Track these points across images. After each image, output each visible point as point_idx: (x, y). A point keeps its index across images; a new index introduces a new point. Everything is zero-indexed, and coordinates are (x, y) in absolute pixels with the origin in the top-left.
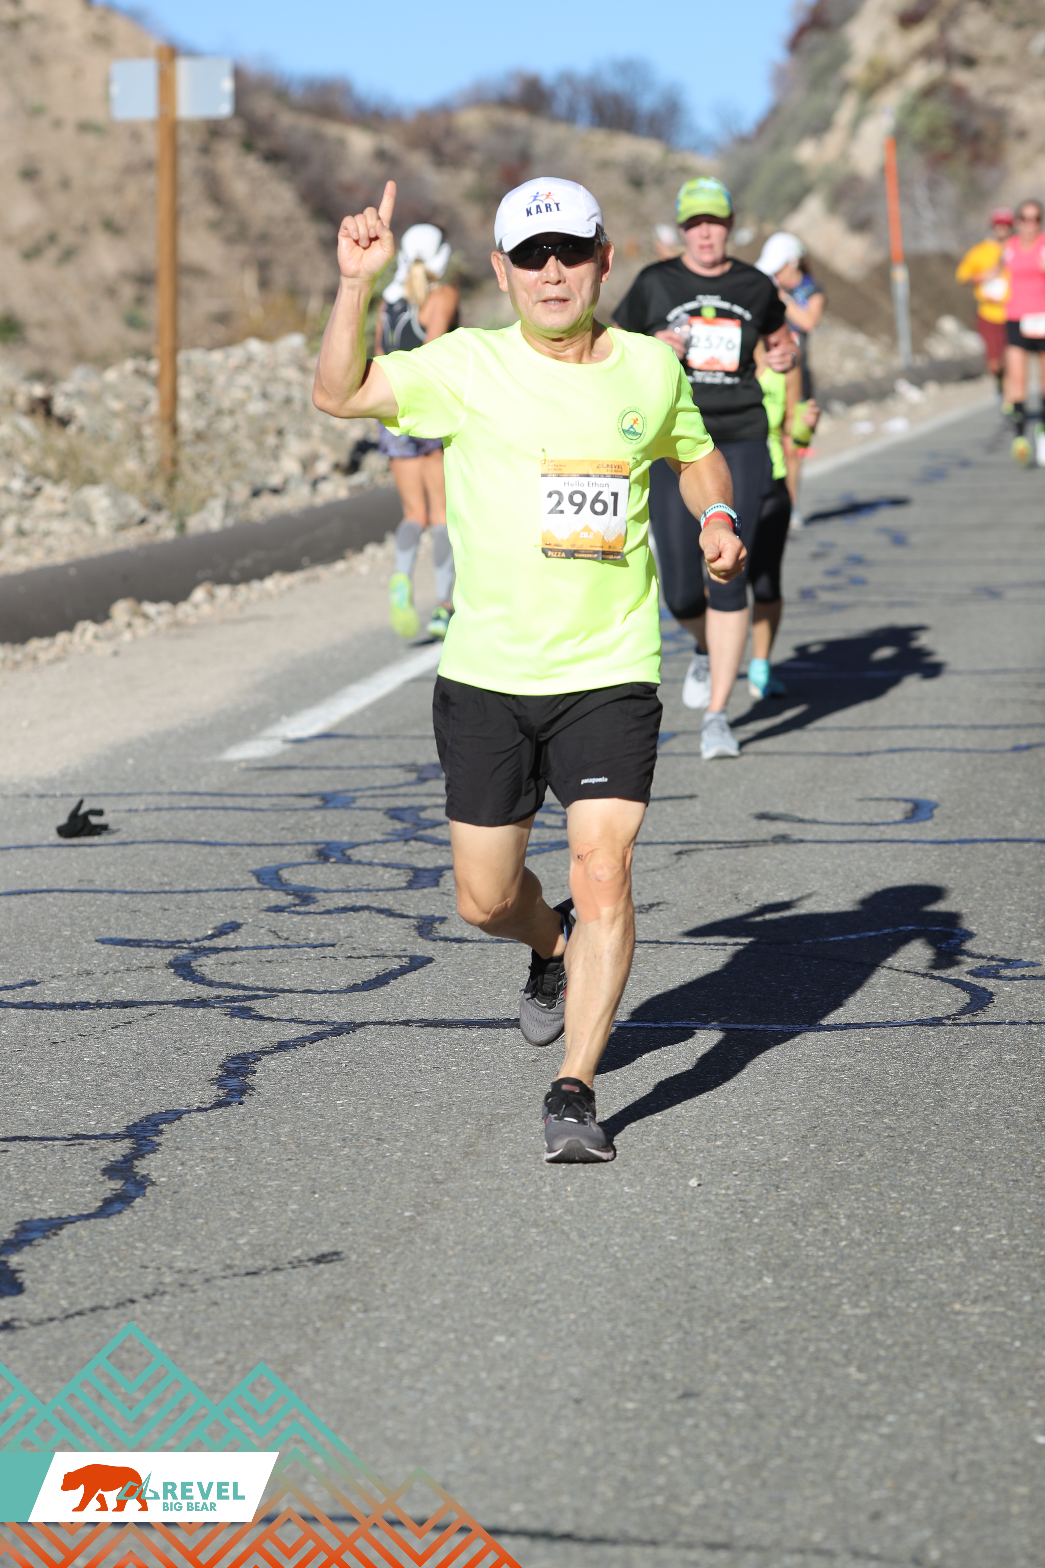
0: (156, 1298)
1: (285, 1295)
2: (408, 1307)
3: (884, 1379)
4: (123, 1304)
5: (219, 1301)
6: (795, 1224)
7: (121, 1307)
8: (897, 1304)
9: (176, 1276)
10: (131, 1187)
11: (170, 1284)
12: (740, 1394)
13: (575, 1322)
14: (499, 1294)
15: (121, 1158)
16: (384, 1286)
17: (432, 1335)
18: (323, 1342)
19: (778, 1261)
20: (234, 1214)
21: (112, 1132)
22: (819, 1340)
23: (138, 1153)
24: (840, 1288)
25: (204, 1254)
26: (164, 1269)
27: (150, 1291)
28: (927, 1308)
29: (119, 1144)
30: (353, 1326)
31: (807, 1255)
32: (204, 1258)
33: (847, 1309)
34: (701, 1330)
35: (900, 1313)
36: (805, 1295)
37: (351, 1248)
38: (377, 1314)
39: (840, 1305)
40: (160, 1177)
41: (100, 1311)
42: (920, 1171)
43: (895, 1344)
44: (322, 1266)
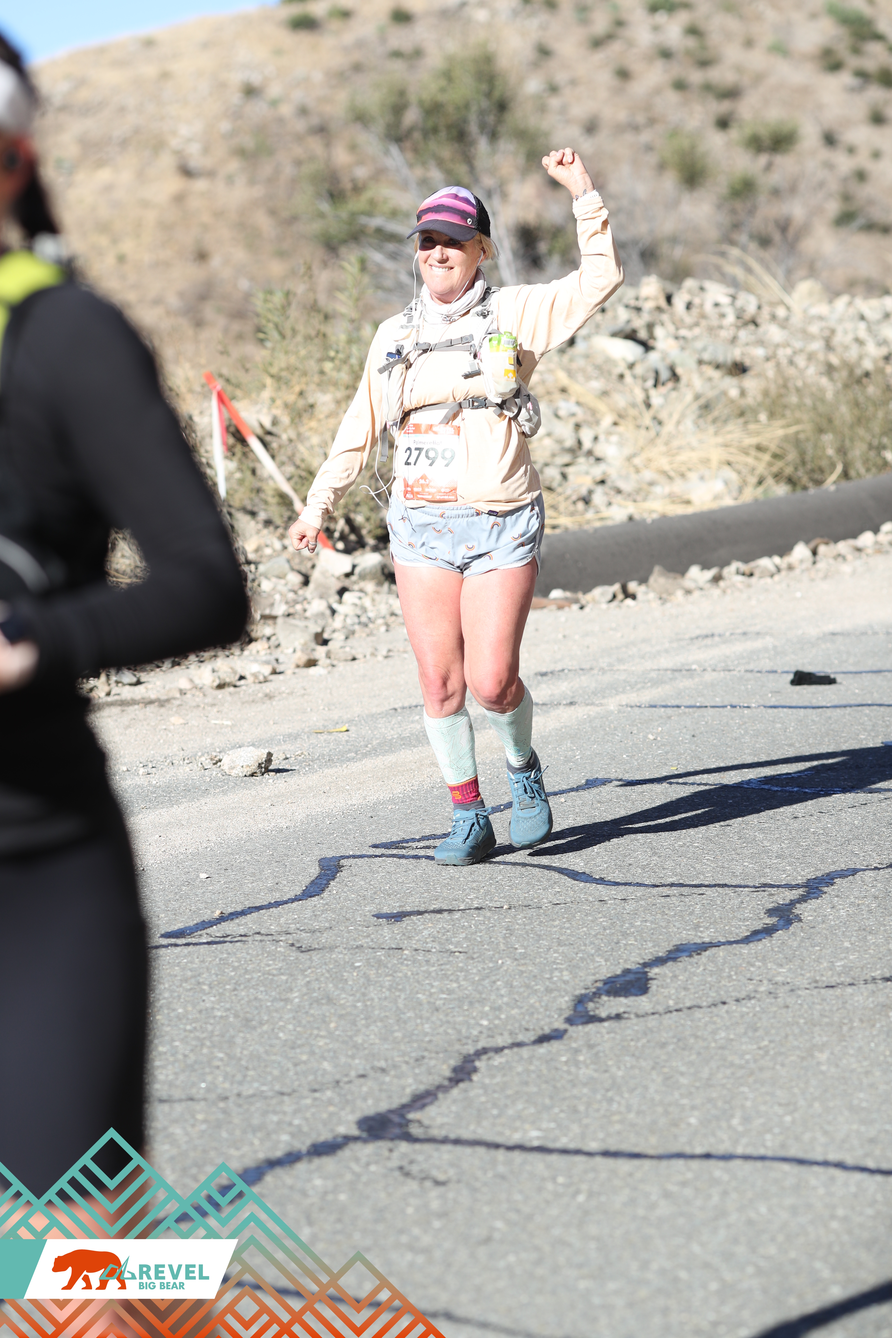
0: (744, 1002)
4: (715, 1005)
5: (791, 1005)
7: (713, 1007)
9: (771, 986)
10: (782, 922)
11: (762, 992)
15: (787, 902)
20: (847, 944)
21: (794, 883)
23: (803, 899)
25: (803, 972)
26: (765, 982)
27: (743, 997)
29: (794, 892)
32: (802, 975)
40: (808, 916)
41: (696, 1009)
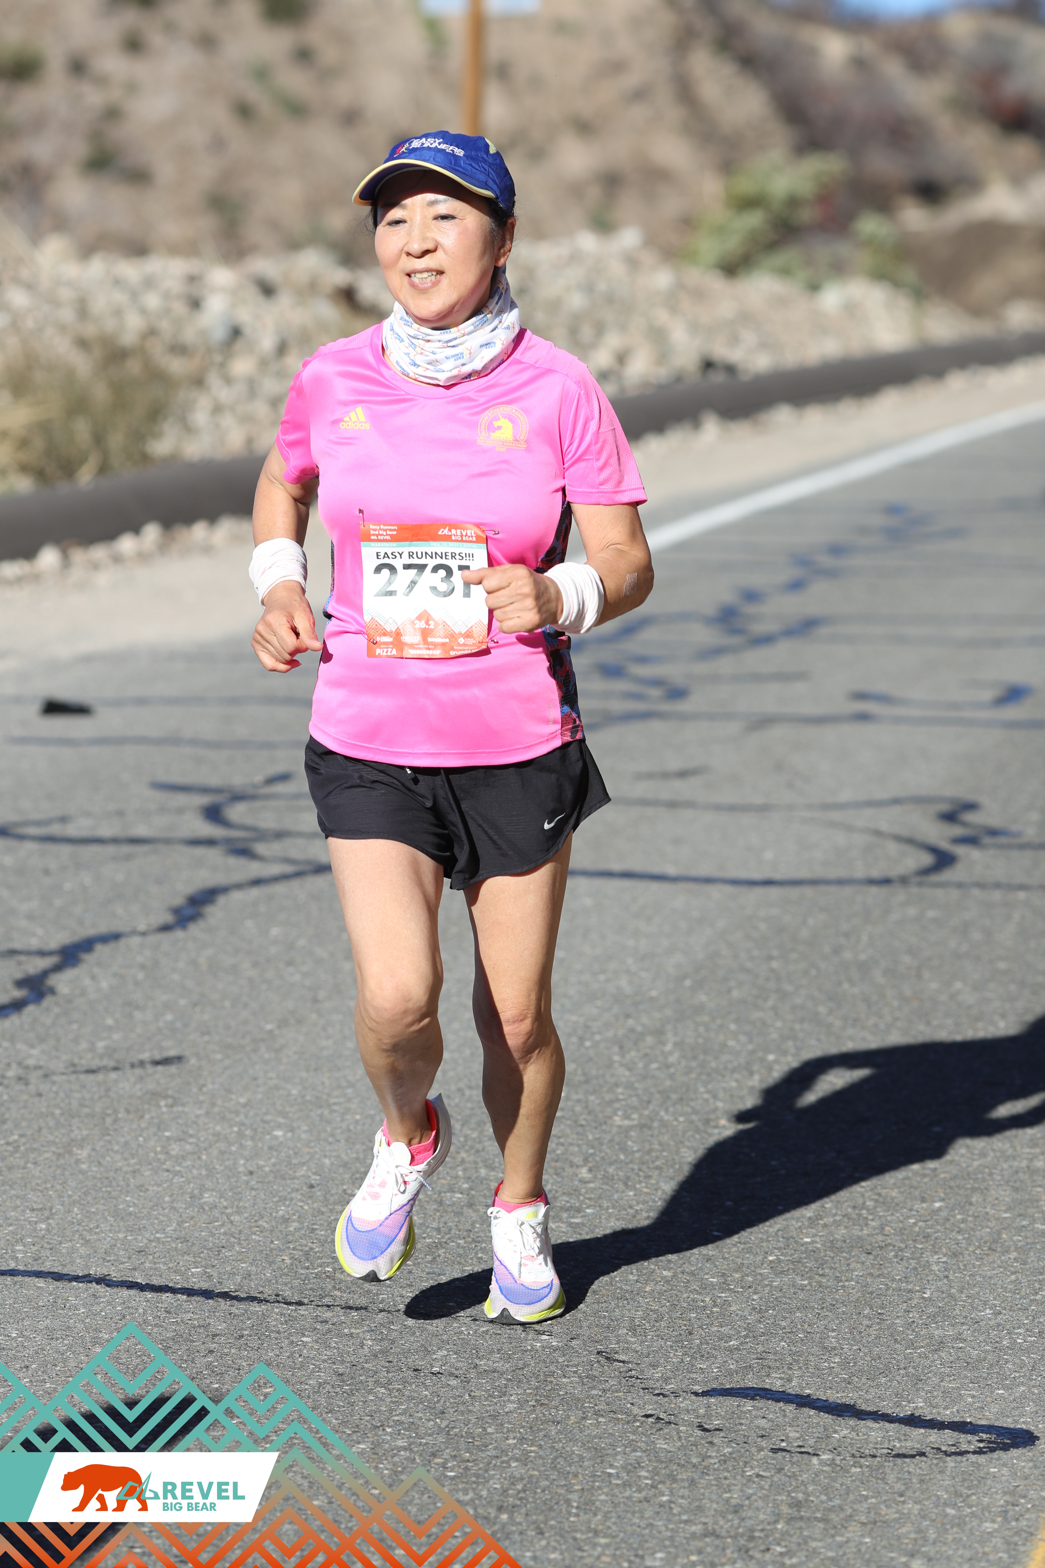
1: (108, 1090)
2: (214, 1105)
3: (608, 1179)
6: (621, 1048)
8: (666, 1118)
10: (33, 996)
12: (466, 1186)
13: (357, 1122)
14: (303, 1097)
15: (40, 972)
16: (204, 1085)
17: (218, 1128)
18: (115, 1130)
19: (582, 1079)
20: (110, 1022)
21: (46, 949)
22: (571, 1144)
23: (58, 968)
24: (623, 1103)
28: (692, 1122)
29: (47, 959)
30: (152, 1118)
31: (613, 1076)
33: (618, 1120)
34: (469, 1132)
35: (664, 1124)
36: (586, 1107)
37: (197, 1055)
38: (180, 1109)
39: (610, 1118)
40: (64, 988)
42: (774, 1009)
43: (638, 1151)
44: (160, 1068)
